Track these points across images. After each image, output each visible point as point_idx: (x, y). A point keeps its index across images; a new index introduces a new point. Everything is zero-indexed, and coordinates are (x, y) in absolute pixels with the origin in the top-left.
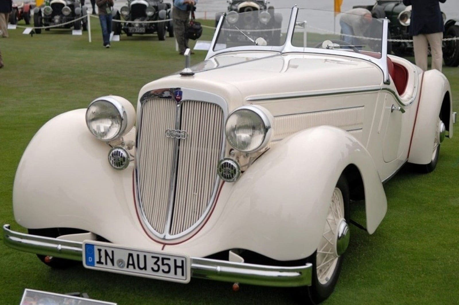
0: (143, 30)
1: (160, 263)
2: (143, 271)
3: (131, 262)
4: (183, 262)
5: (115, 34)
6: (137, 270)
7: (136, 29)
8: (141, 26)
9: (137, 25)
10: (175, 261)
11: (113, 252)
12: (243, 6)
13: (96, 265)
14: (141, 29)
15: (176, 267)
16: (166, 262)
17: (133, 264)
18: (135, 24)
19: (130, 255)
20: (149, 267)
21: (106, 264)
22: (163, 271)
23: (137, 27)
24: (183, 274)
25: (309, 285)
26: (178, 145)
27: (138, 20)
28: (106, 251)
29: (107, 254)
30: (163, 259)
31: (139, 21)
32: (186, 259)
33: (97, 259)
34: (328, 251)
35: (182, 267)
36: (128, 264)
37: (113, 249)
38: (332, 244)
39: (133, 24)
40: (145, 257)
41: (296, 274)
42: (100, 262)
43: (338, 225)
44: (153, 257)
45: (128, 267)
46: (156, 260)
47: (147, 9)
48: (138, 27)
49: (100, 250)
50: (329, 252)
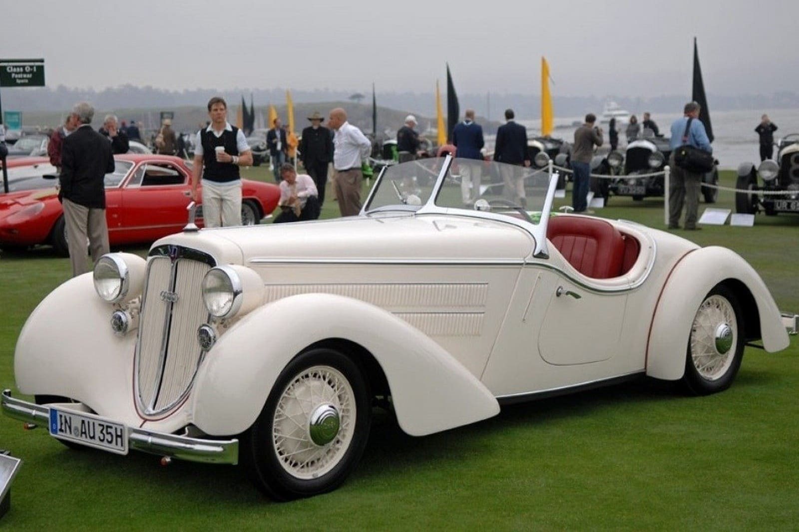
0: (641, 190)
1: (104, 432)
2: (92, 441)
3: (84, 431)
4: (121, 430)
5: (596, 196)
6: (89, 440)
7: (631, 189)
8: (639, 182)
9: (632, 182)
10: (116, 429)
11: (70, 418)
12: (790, 152)
13: (59, 433)
14: (638, 188)
15: (117, 436)
16: (109, 430)
17: (85, 433)
18: (629, 179)
19: (83, 422)
20: (97, 437)
21: (66, 432)
22: (107, 440)
23: (632, 186)
24: (122, 445)
25: (234, 464)
26: (170, 309)
27: (635, 173)
28: (65, 417)
29: (66, 421)
30: (108, 427)
31: (637, 175)
32: (124, 427)
33: (59, 427)
34: (301, 438)
35: (121, 436)
36: (82, 433)
37: (71, 416)
38: (304, 429)
39: (626, 180)
40: (94, 423)
41: (219, 449)
42: (61, 430)
43: (314, 409)
44: (100, 425)
45: (81, 436)
46: (101, 428)
47: (652, 157)
48: (634, 185)
49: (61, 416)
50: (302, 440)
